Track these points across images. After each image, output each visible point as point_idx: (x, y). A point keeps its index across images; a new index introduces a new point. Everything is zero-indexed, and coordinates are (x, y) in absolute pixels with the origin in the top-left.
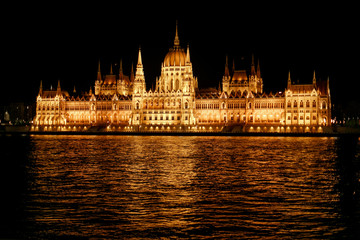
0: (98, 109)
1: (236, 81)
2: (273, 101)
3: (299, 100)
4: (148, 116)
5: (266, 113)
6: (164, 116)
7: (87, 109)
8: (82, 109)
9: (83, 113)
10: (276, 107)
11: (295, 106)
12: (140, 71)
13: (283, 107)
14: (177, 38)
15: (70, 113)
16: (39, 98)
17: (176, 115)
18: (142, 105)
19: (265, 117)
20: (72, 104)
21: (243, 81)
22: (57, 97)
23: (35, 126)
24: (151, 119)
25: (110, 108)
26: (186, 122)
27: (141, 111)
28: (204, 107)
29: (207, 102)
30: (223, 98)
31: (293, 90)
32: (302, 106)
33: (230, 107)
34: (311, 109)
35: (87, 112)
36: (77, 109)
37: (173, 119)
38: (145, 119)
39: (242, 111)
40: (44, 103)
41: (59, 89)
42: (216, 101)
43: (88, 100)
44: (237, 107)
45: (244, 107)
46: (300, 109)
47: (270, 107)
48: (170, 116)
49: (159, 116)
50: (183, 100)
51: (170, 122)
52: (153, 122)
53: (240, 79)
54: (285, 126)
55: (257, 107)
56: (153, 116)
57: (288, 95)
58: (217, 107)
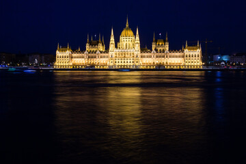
0: (89, 57)
1: (159, 45)
2: (178, 54)
3: (191, 53)
4: (117, 61)
5: (174, 60)
6: (126, 61)
7: (83, 57)
8: (80, 57)
9: (80, 60)
10: (179, 57)
11: (190, 56)
12: (112, 39)
13: (183, 57)
14: (127, 23)
15: (74, 59)
16: (57, 52)
17: (132, 61)
18: (114, 56)
19: (173, 62)
20: (74, 55)
22: (68, 52)
23: (56, 66)
25: (95, 57)
26: (137, 64)
28: (144, 57)
29: (146, 54)
31: (189, 49)
33: (157, 57)
34: (197, 58)
35: (83, 59)
36: (78, 57)
39: (163, 59)
40: (60, 54)
41: (68, 47)
42: (150, 54)
43: (83, 53)
44: (160, 57)
45: (164, 57)
46: (191, 58)
47: (176, 57)
48: (129, 61)
49: (123, 61)
50: (136, 53)
51: (129, 64)
52: (120, 64)
53: (161, 44)
54: (185, 66)
55: (170, 57)
56: (120, 61)
57: (187, 51)
58: (151, 57)
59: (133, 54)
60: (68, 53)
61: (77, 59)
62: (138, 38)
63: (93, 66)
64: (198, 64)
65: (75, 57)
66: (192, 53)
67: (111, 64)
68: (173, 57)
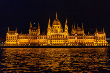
0: (31, 38)
1: (78, 31)
4: (53, 41)
5: (89, 40)
6: (59, 41)
7: (27, 38)
8: (25, 38)
9: (25, 40)
10: (92, 38)
11: (99, 38)
13: (94, 38)
14: (57, 16)
16: (8, 34)
17: (63, 41)
18: (50, 37)
20: (20, 36)
21: (80, 31)
23: (6, 44)
24: (54, 42)
25: (36, 38)
26: (67, 43)
27: (51, 39)
28: (70, 38)
30: (76, 35)
32: (101, 38)
33: (78, 38)
34: (104, 39)
35: (27, 40)
36: (23, 38)
37: (62, 42)
38: (52, 42)
39: (82, 39)
40: (10, 36)
41: (16, 31)
42: (74, 36)
43: (27, 35)
44: (80, 38)
45: (82, 38)
47: (90, 38)
48: (61, 41)
49: (57, 41)
50: (65, 35)
51: (61, 43)
52: (55, 43)
53: (79, 30)
54: (97, 44)
55: (86, 38)
56: (55, 41)
57: (97, 35)
58: (74, 38)
59: (64, 36)
60: (16, 34)
61: (23, 40)
62: (66, 26)
63: (34, 44)
64: (105, 43)
65: (21, 38)
66: (101, 36)
67: (49, 43)
68: (88, 38)
